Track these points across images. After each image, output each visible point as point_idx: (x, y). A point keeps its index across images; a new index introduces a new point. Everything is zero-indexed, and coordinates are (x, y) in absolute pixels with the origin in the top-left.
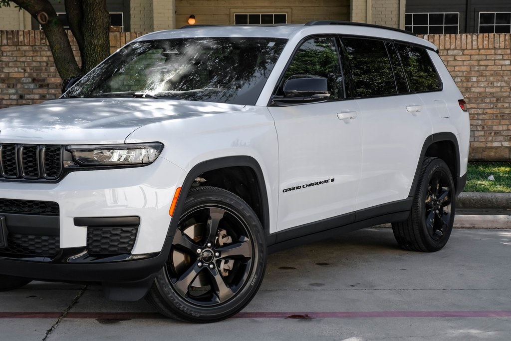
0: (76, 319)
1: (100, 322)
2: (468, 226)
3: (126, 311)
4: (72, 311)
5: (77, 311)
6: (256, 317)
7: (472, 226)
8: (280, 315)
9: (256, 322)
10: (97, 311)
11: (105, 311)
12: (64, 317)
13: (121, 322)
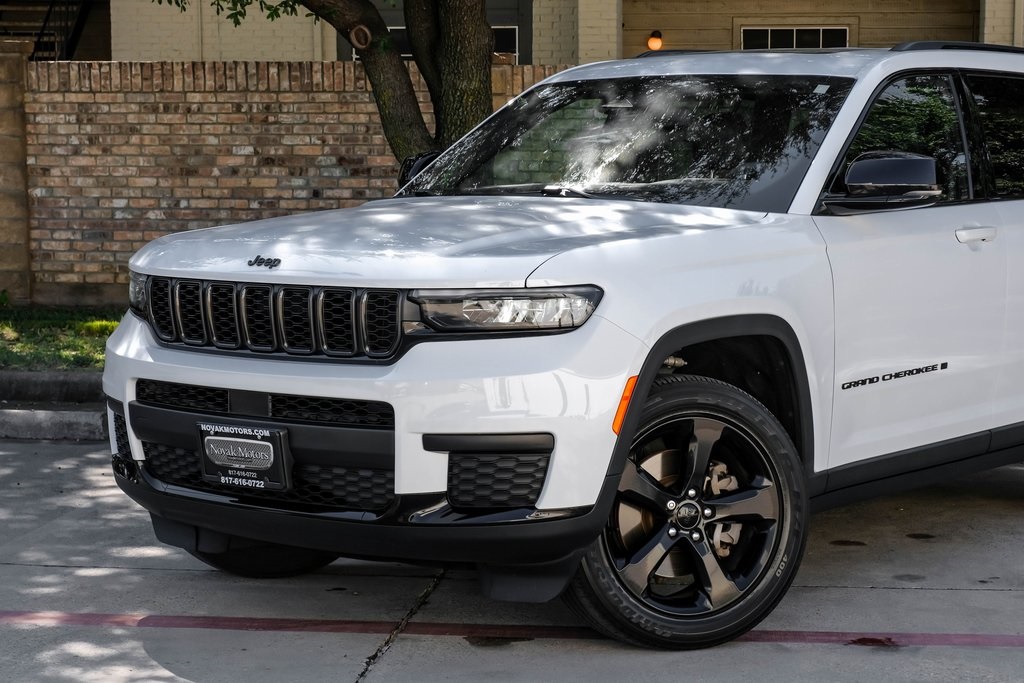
0: (424, 637)
1: (472, 643)
3: (523, 623)
4: (416, 619)
5: (426, 621)
6: (786, 640)
8: (834, 638)
9: (787, 650)
10: (466, 621)
11: (481, 621)
12: (402, 631)
13: (513, 643)
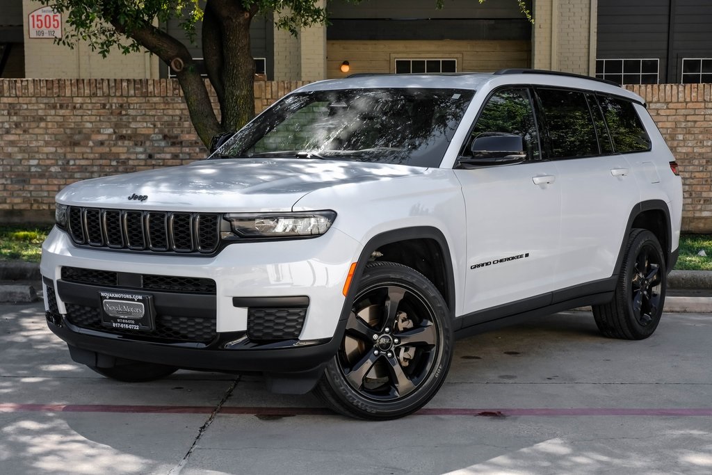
0: (232, 415)
1: (260, 418)
2: (678, 309)
3: (289, 407)
4: (226, 405)
5: (232, 406)
6: (441, 414)
7: (683, 310)
8: (468, 412)
9: (442, 419)
10: (255, 406)
11: (264, 406)
12: (218, 412)
13: (284, 418)
